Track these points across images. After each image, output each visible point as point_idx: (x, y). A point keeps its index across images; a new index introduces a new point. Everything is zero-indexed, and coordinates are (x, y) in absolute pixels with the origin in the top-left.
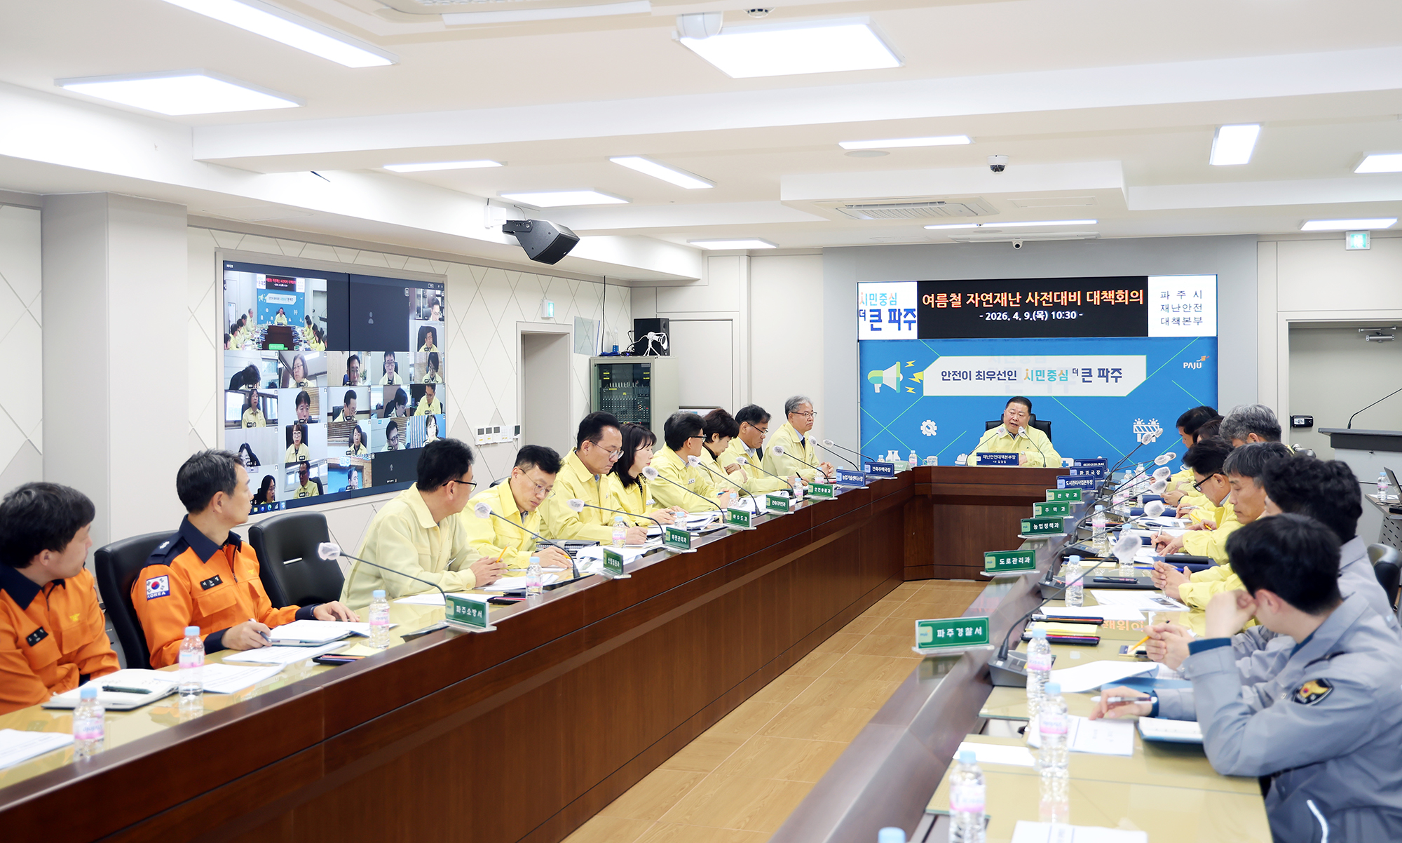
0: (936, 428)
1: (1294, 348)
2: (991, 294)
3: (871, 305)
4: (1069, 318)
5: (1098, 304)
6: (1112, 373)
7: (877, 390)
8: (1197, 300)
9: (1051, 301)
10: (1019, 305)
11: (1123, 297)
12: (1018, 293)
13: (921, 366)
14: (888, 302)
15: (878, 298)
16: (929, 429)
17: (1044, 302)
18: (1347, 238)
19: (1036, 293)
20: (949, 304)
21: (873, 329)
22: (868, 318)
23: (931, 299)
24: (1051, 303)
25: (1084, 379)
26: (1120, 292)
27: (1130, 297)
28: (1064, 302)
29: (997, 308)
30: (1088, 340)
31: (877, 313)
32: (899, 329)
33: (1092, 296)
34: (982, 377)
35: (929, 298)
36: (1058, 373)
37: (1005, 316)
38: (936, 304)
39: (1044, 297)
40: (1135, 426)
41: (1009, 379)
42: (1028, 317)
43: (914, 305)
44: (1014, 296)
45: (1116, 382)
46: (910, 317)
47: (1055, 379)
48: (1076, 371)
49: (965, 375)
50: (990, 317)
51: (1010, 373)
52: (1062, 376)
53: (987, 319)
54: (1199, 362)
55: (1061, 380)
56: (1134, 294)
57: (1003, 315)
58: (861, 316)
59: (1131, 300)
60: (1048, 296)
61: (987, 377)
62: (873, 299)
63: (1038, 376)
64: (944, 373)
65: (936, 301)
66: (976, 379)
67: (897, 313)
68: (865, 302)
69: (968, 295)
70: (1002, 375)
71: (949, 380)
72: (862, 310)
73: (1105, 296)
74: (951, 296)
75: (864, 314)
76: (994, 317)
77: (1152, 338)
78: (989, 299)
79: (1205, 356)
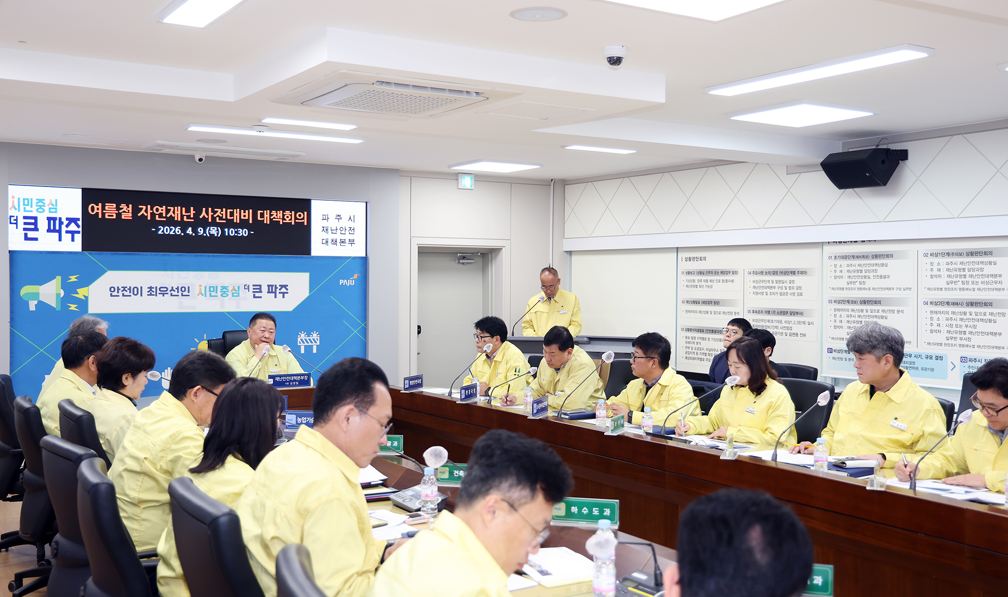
2: (164, 207)
3: (25, 211)
4: (241, 235)
5: (268, 223)
6: (280, 289)
7: (32, 307)
8: (351, 224)
9: (224, 217)
10: (193, 220)
11: (290, 218)
12: (192, 208)
13: (88, 279)
14: (46, 208)
15: (34, 204)
17: (218, 218)
18: (460, 179)
19: (210, 209)
20: (119, 215)
21: (26, 238)
22: (21, 225)
23: (98, 209)
24: (224, 220)
25: (254, 295)
26: (287, 213)
27: (296, 218)
28: (236, 220)
29: (171, 222)
30: (258, 257)
31: (33, 221)
32: (60, 240)
33: (262, 215)
34: (154, 293)
35: (96, 207)
36: (230, 288)
38: (103, 214)
39: (218, 214)
40: (299, 339)
41: (182, 295)
42: (202, 232)
43: (78, 214)
44: (188, 211)
45: (283, 297)
46: (73, 227)
47: (228, 295)
48: (247, 287)
49: (136, 291)
51: (183, 289)
52: (234, 292)
53: (160, 232)
54: (352, 280)
55: (232, 296)
56: (300, 215)
57: (177, 230)
58: (11, 223)
59: (296, 221)
60: (222, 213)
61: (159, 294)
62: (28, 205)
63: (212, 291)
64: (112, 289)
65: (104, 211)
66: (148, 295)
67: (57, 222)
68: (17, 207)
69: (140, 207)
70: (174, 291)
71: (118, 296)
72: (14, 216)
73: (275, 216)
74: (121, 207)
75: (15, 222)
76: (167, 231)
77: (314, 257)
78: (162, 212)
79: (357, 275)
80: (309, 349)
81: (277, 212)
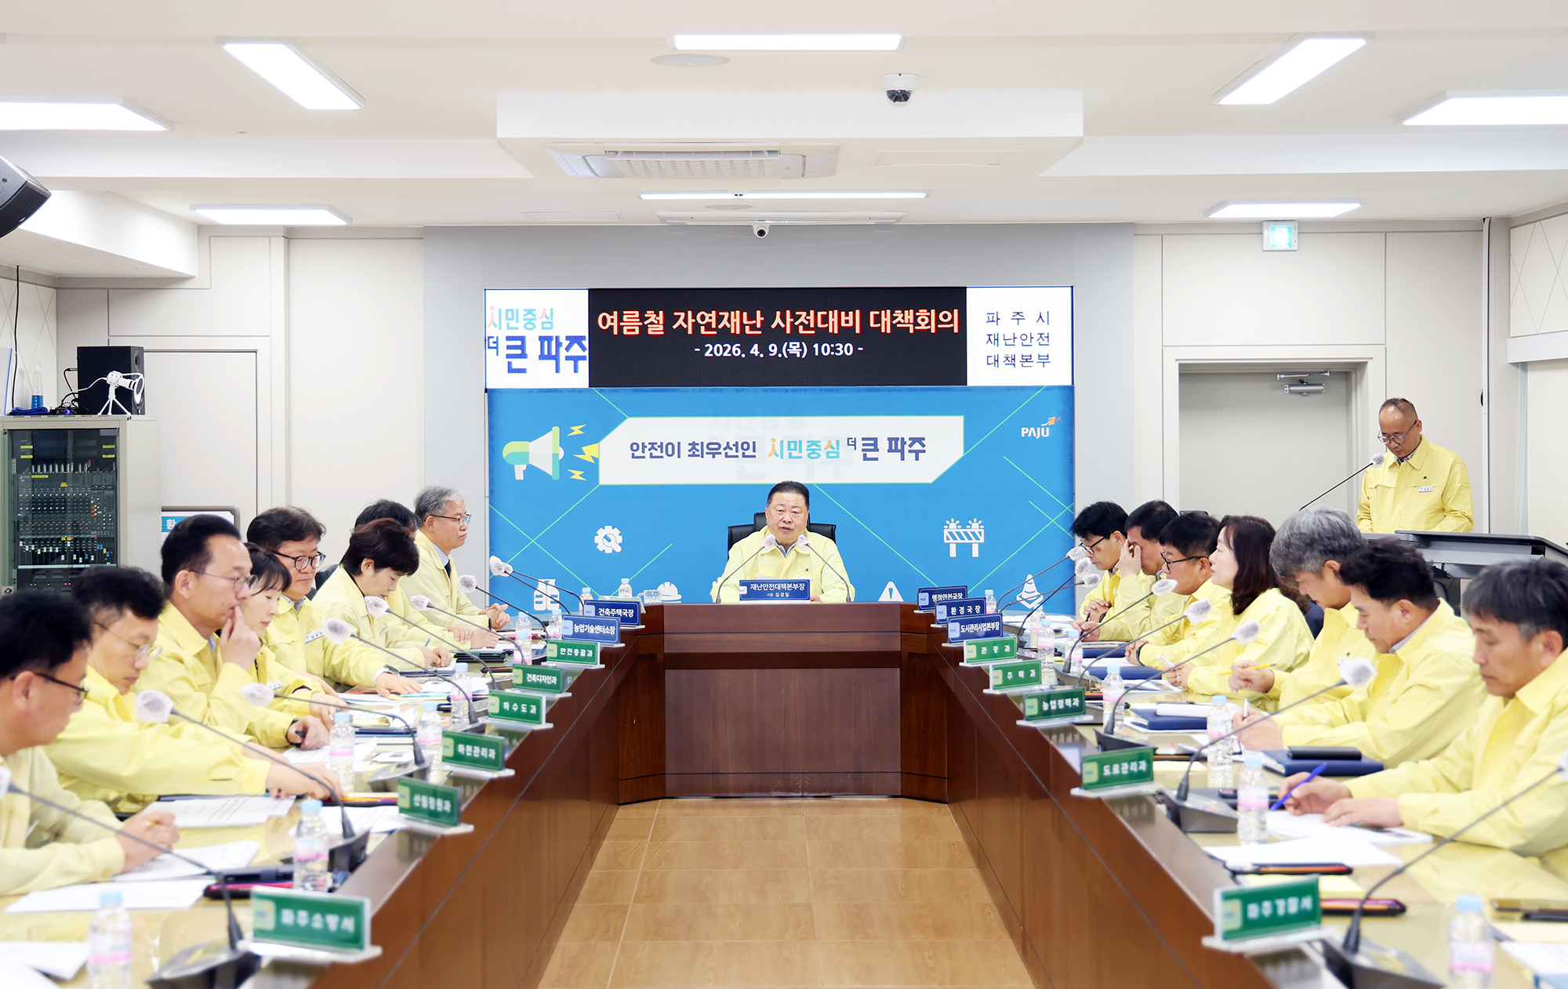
0: (620, 539)
1: (1186, 404)
2: (714, 312)
3: (508, 328)
4: (841, 353)
5: (888, 331)
6: (910, 446)
7: (519, 475)
8: (1042, 327)
9: (812, 325)
10: (760, 332)
11: (927, 320)
12: (758, 312)
13: (596, 435)
14: (538, 323)
15: (521, 317)
16: (609, 540)
17: (801, 327)
18: (1265, 233)
19: (788, 312)
20: (644, 328)
21: (511, 370)
22: (503, 351)
23: (612, 320)
24: (812, 329)
25: (865, 455)
26: (923, 313)
27: (938, 322)
28: (833, 328)
29: (724, 336)
30: (871, 390)
31: (519, 343)
32: (557, 371)
33: (878, 319)
34: (699, 453)
35: (609, 317)
36: (823, 444)
37: (736, 350)
38: (620, 328)
39: (802, 319)
40: (946, 532)
41: (744, 456)
42: (775, 351)
43: (583, 330)
44: (752, 317)
45: (917, 459)
46: (576, 350)
47: (819, 456)
48: (852, 442)
49: (670, 449)
50: (712, 352)
51: (745, 446)
52: (830, 450)
53: (707, 354)
54: (1045, 427)
55: (828, 457)
56: (945, 316)
57: (734, 349)
58: (489, 347)
59: (939, 326)
60: (808, 318)
61: (707, 453)
62: (512, 319)
63: (792, 450)
64: (634, 446)
65: (621, 324)
66: (689, 456)
67: (553, 343)
68: (497, 323)
69: (675, 314)
70: (731, 449)
71: (644, 457)
72: (493, 337)
73: (900, 319)
74: (646, 315)
75: (495, 345)
76: (718, 352)
77: (972, 389)
78: (710, 320)
79: (1054, 418)
80: (963, 549)
81: (903, 313)
